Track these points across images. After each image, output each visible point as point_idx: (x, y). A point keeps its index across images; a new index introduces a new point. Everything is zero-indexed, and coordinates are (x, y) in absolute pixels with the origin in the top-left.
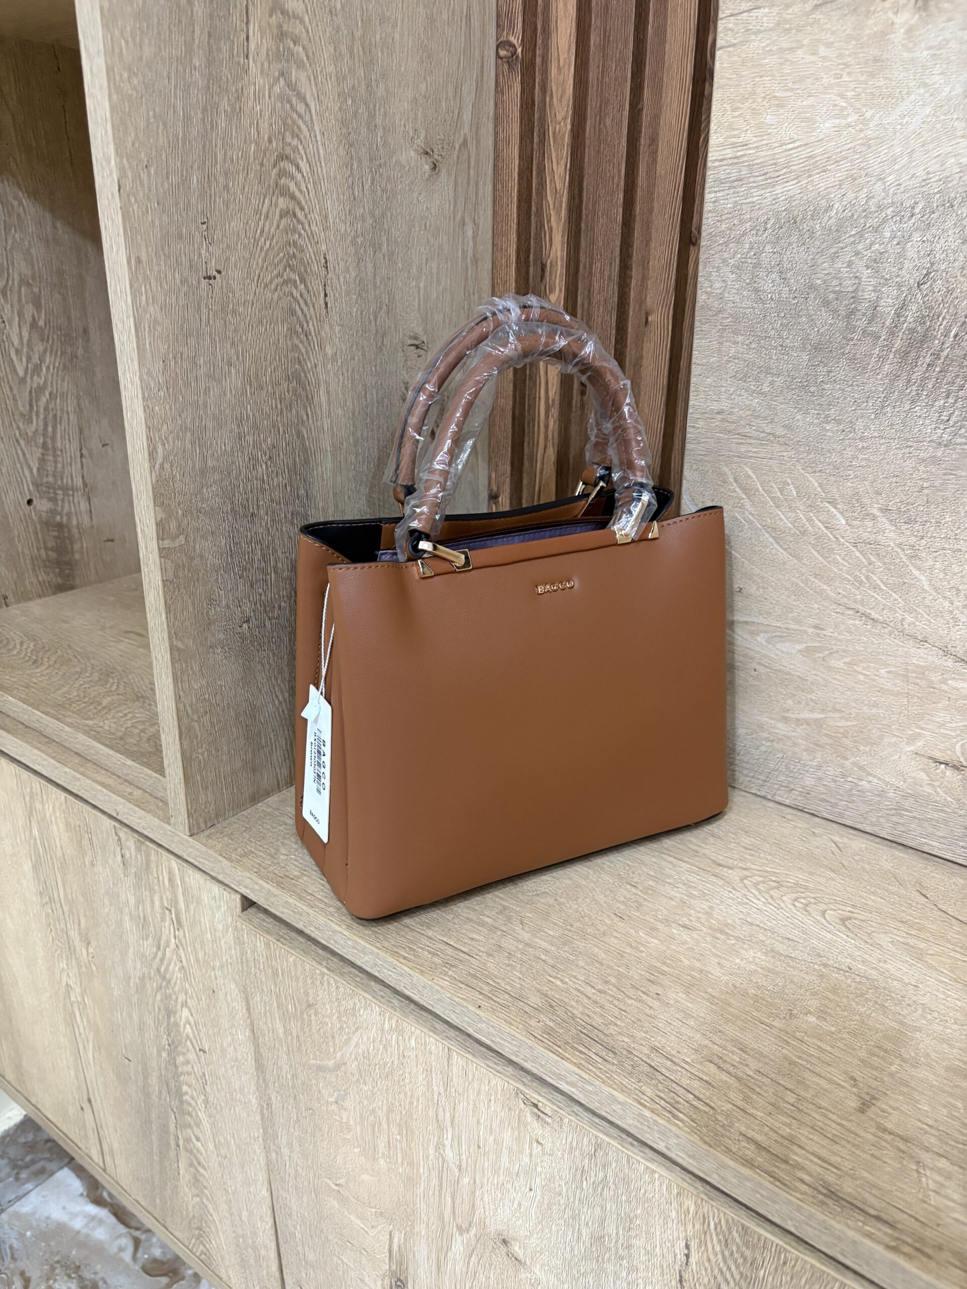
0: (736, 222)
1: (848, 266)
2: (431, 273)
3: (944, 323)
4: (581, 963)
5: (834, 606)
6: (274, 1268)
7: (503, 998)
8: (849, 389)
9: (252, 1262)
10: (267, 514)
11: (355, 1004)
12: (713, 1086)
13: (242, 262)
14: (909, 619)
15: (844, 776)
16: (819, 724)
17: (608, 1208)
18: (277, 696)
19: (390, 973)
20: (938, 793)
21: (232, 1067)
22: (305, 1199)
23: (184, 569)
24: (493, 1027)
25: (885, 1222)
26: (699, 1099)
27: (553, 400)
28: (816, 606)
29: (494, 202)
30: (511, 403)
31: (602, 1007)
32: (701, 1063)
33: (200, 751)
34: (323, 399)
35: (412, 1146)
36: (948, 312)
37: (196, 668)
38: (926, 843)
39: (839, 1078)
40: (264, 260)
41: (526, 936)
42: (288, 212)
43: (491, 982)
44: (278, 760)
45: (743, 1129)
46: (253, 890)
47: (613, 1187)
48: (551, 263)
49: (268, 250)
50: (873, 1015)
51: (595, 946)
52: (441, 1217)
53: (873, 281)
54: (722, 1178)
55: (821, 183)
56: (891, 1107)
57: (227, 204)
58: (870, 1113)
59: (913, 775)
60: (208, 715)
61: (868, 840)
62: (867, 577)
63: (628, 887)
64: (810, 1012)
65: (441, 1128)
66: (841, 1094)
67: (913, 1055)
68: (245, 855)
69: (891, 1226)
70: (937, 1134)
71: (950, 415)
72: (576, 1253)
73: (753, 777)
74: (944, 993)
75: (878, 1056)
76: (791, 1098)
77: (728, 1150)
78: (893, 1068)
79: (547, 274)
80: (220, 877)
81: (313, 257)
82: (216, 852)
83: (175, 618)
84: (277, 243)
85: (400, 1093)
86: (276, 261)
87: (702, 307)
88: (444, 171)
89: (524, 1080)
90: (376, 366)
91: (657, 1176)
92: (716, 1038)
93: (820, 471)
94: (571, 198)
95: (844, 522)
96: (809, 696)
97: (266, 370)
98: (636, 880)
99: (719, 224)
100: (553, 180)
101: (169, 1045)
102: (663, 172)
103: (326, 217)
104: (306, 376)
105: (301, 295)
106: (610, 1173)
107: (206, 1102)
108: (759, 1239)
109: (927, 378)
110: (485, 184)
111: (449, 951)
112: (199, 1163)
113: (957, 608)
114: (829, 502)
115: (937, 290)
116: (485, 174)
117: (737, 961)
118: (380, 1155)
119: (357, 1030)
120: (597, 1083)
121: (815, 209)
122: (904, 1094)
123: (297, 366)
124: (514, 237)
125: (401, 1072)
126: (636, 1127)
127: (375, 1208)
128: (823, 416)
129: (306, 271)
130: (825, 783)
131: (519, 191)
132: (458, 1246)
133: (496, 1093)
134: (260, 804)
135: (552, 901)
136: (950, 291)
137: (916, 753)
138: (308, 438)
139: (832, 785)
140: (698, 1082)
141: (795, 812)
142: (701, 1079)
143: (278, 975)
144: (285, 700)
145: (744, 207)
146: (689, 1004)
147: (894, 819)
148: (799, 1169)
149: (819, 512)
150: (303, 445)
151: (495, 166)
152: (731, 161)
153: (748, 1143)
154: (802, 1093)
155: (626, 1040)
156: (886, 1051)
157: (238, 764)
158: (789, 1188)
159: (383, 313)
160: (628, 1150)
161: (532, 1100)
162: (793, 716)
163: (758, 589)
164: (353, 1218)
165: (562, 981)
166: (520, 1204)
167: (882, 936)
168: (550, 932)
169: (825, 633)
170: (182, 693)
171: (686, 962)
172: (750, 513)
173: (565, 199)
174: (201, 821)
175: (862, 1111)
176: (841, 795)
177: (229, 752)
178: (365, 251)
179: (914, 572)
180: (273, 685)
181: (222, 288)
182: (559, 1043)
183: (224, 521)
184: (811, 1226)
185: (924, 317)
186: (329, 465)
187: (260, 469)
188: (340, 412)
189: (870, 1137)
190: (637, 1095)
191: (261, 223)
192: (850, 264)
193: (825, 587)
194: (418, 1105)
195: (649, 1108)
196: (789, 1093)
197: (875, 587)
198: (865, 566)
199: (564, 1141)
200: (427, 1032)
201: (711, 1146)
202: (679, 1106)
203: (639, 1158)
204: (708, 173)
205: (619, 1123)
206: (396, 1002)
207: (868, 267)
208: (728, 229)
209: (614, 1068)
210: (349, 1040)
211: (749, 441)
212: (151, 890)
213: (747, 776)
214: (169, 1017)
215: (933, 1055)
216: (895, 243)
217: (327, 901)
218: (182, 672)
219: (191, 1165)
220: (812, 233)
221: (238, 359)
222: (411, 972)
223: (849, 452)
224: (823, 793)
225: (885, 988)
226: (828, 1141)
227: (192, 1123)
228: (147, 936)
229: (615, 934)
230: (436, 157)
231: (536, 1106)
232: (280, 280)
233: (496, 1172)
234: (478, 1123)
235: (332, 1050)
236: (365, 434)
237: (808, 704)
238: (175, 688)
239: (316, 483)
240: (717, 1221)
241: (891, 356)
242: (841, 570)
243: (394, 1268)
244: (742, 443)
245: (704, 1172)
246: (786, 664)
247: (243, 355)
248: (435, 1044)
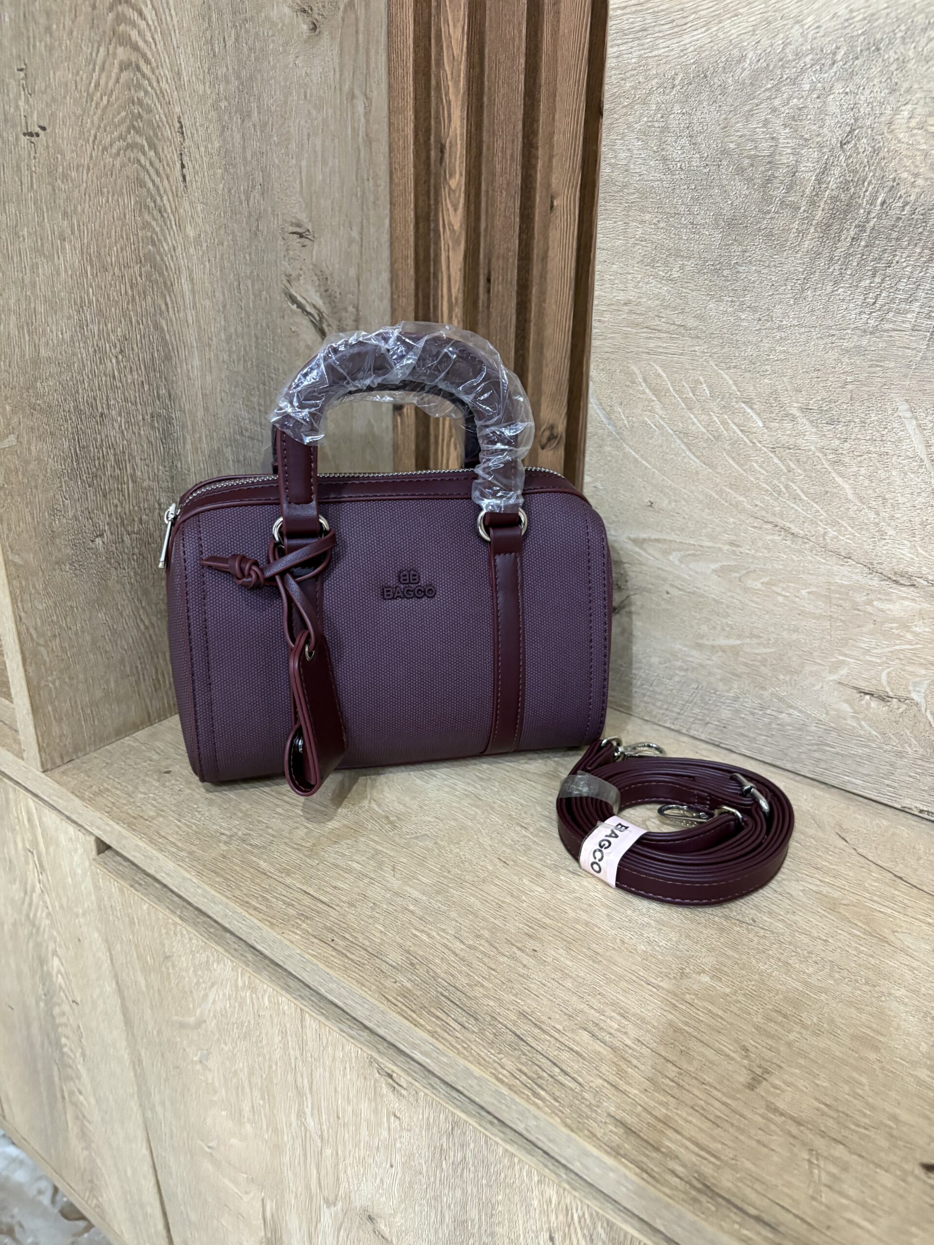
0: (641, 80)
1: (764, 126)
2: (315, 152)
3: (870, 189)
4: (453, 914)
5: (751, 520)
6: (161, 1226)
7: (358, 955)
8: (765, 271)
9: (140, 1218)
10: (120, 415)
11: (208, 957)
12: (584, 1058)
13: (73, 118)
14: (832, 533)
15: (762, 708)
16: (735, 651)
17: (469, 1191)
18: (142, 620)
19: (240, 925)
20: (862, 727)
21: (104, 1021)
22: (182, 1159)
23: (17, 473)
24: (344, 987)
25: (766, 1224)
26: (566, 1073)
27: (456, 299)
28: (731, 520)
29: (389, 74)
30: (413, 302)
31: (469, 965)
32: (573, 1031)
33: (50, 678)
34: (186, 287)
35: (275, 1112)
36: (874, 175)
37: (40, 587)
38: (849, 782)
39: (729, 1048)
40: (101, 119)
41: (396, 883)
42: (130, 64)
43: (347, 936)
44: (147, 690)
45: (612, 1109)
46: (105, 832)
47: (472, 1169)
48: (450, 142)
49: (106, 107)
50: (774, 974)
51: (471, 894)
52: (308, 1187)
53: (792, 143)
54: (586, 1167)
55: (733, 29)
56: (785, 1082)
57: (50, 49)
58: (760, 1090)
59: (836, 706)
60: (58, 640)
61: (788, 778)
62: (787, 487)
63: (518, 828)
64: (704, 971)
65: (300, 1094)
66: (730, 1068)
67: (815, 1020)
68: (100, 793)
69: (773, 1228)
70: (835, 1115)
71: (876, 298)
72: (440, 1236)
73: (667, 709)
74: (856, 949)
75: (776, 1022)
76: (672, 1071)
77: (592, 1136)
78: (792, 1037)
79: (447, 155)
80: (74, 817)
81: (164, 119)
82: (68, 789)
83: (10, 530)
84: (117, 99)
85: (258, 1055)
86: (116, 120)
87: (607, 182)
88: (326, 34)
89: (380, 1047)
90: (250, 254)
91: (516, 1160)
92: (595, 1002)
93: (735, 367)
94: (470, 66)
95: (761, 425)
96: (724, 621)
97: (110, 249)
98: (528, 821)
99: (623, 82)
100: (450, 46)
101: (45, 995)
102: (566, 31)
103: (179, 74)
104: (162, 259)
105: (151, 163)
106: (469, 1154)
107: (84, 1055)
108: (625, 1236)
109: (851, 255)
110: (377, 53)
111: (307, 900)
112: (84, 1117)
113: (884, 519)
114: (744, 402)
115: (861, 150)
116: (378, 42)
117: (629, 912)
118: (246, 1119)
119: (213, 985)
120: (451, 1054)
121: (727, 60)
122: (800, 1067)
123: (150, 247)
124: (410, 114)
125: (258, 1033)
126: (493, 1104)
127: (246, 1173)
128: (738, 303)
129: (156, 135)
130: (743, 716)
131: (415, 61)
132: (327, 1218)
133: (351, 1061)
134: (127, 738)
135: (429, 844)
136: (876, 151)
137: (839, 683)
138: (169, 332)
139: (750, 718)
140: (567, 1055)
141: (711, 747)
142: (572, 1049)
143: (134, 923)
144: (153, 625)
145: (650, 60)
146: (568, 963)
147: (816, 755)
148: (671, 1158)
149: (733, 413)
150: (163, 339)
151: (389, 33)
152: (634, 9)
153: (616, 1126)
154: (685, 1066)
155: (492, 1003)
156: (785, 1016)
157: (98, 694)
158: (657, 1181)
159: (256, 194)
160: (484, 1128)
161: (386, 1070)
162: (707, 643)
163: (670, 503)
164: (227, 1181)
165: (428, 935)
166: (382, 1180)
167: (794, 884)
168: (424, 880)
169: (742, 550)
170: (23, 614)
171: (572, 914)
172: (661, 417)
173: (463, 67)
174: (56, 755)
175: (751, 1087)
176: (760, 729)
177: (86, 680)
178: (230, 118)
179: (837, 479)
180: (136, 607)
181: (48, 147)
182: (414, 1007)
183: (66, 421)
184: (680, 1226)
185: (847, 182)
186: (196, 362)
187: (109, 364)
188: (207, 303)
189: (759, 1119)
190: (495, 1069)
191: (95, 76)
192: (766, 123)
193: (741, 499)
194: (276, 1070)
195: (507, 1084)
196: (670, 1065)
197: (796, 498)
198: (785, 474)
199: (421, 1117)
200: (279, 990)
201: (572, 1131)
202: (540, 1081)
203: (498, 1140)
204: (610, 23)
205: (477, 1100)
206: (249, 956)
207: (785, 126)
208: (635, 88)
209: (473, 1037)
210: (206, 996)
211: (657, 334)
212: (13, 830)
213: (661, 708)
214: (42, 966)
215: (838, 1020)
216: (815, 96)
217: (180, 845)
218: (23, 590)
219: (77, 1118)
220: (724, 88)
221: (73, 233)
222: (260, 924)
223: (766, 345)
224: (741, 727)
225: (790, 943)
226: (709, 1124)
227: (74, 1076)
228: (15, 880)
229: (496, 881)
230: (317, 17)
231: (391, 1076)
232: (122, 144)
233: (357, 1145)
234: (336, 1091)
235: (191, 1006)
236: (240, 329)
237: (723, 630)
238: (13, 606)
239: (180, 383)
240: (581, 1214)
241: (812, 230)
242: (758, 479)
243: (269, 1235)
244: (650, 338)
245: (566, 1159)
246: (699, 585)
247: (79, 230)
248: (287, 1004)
